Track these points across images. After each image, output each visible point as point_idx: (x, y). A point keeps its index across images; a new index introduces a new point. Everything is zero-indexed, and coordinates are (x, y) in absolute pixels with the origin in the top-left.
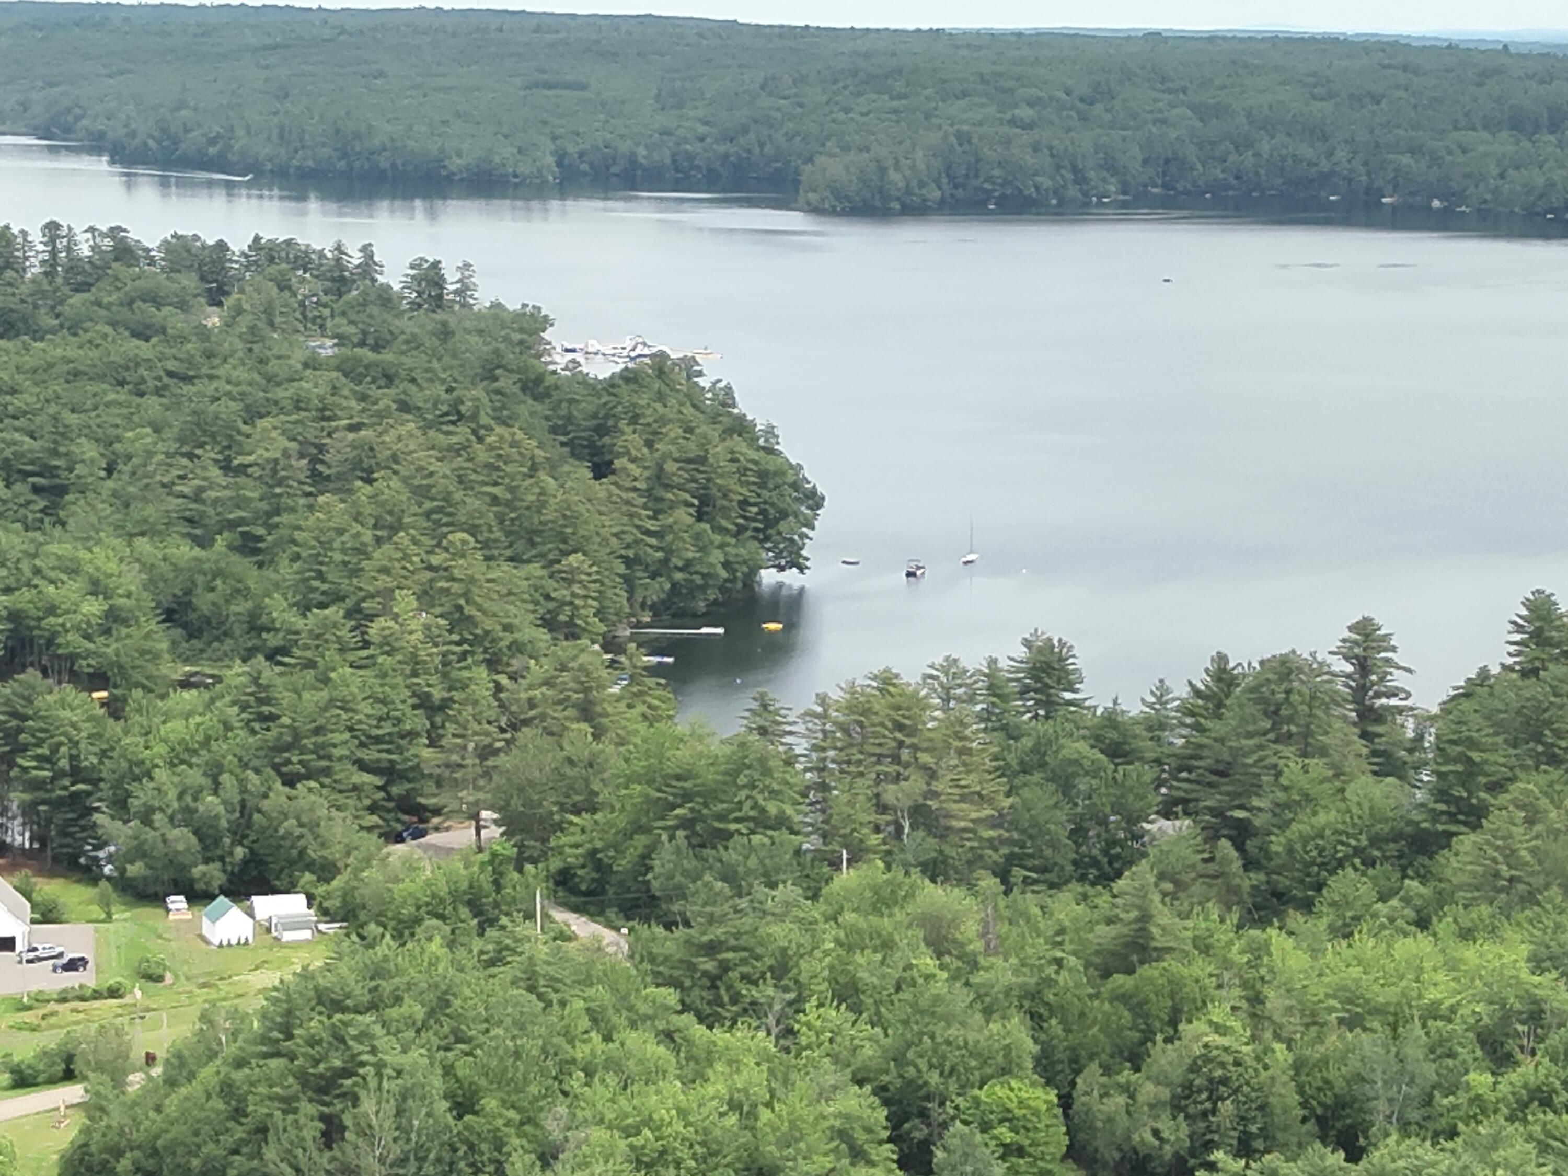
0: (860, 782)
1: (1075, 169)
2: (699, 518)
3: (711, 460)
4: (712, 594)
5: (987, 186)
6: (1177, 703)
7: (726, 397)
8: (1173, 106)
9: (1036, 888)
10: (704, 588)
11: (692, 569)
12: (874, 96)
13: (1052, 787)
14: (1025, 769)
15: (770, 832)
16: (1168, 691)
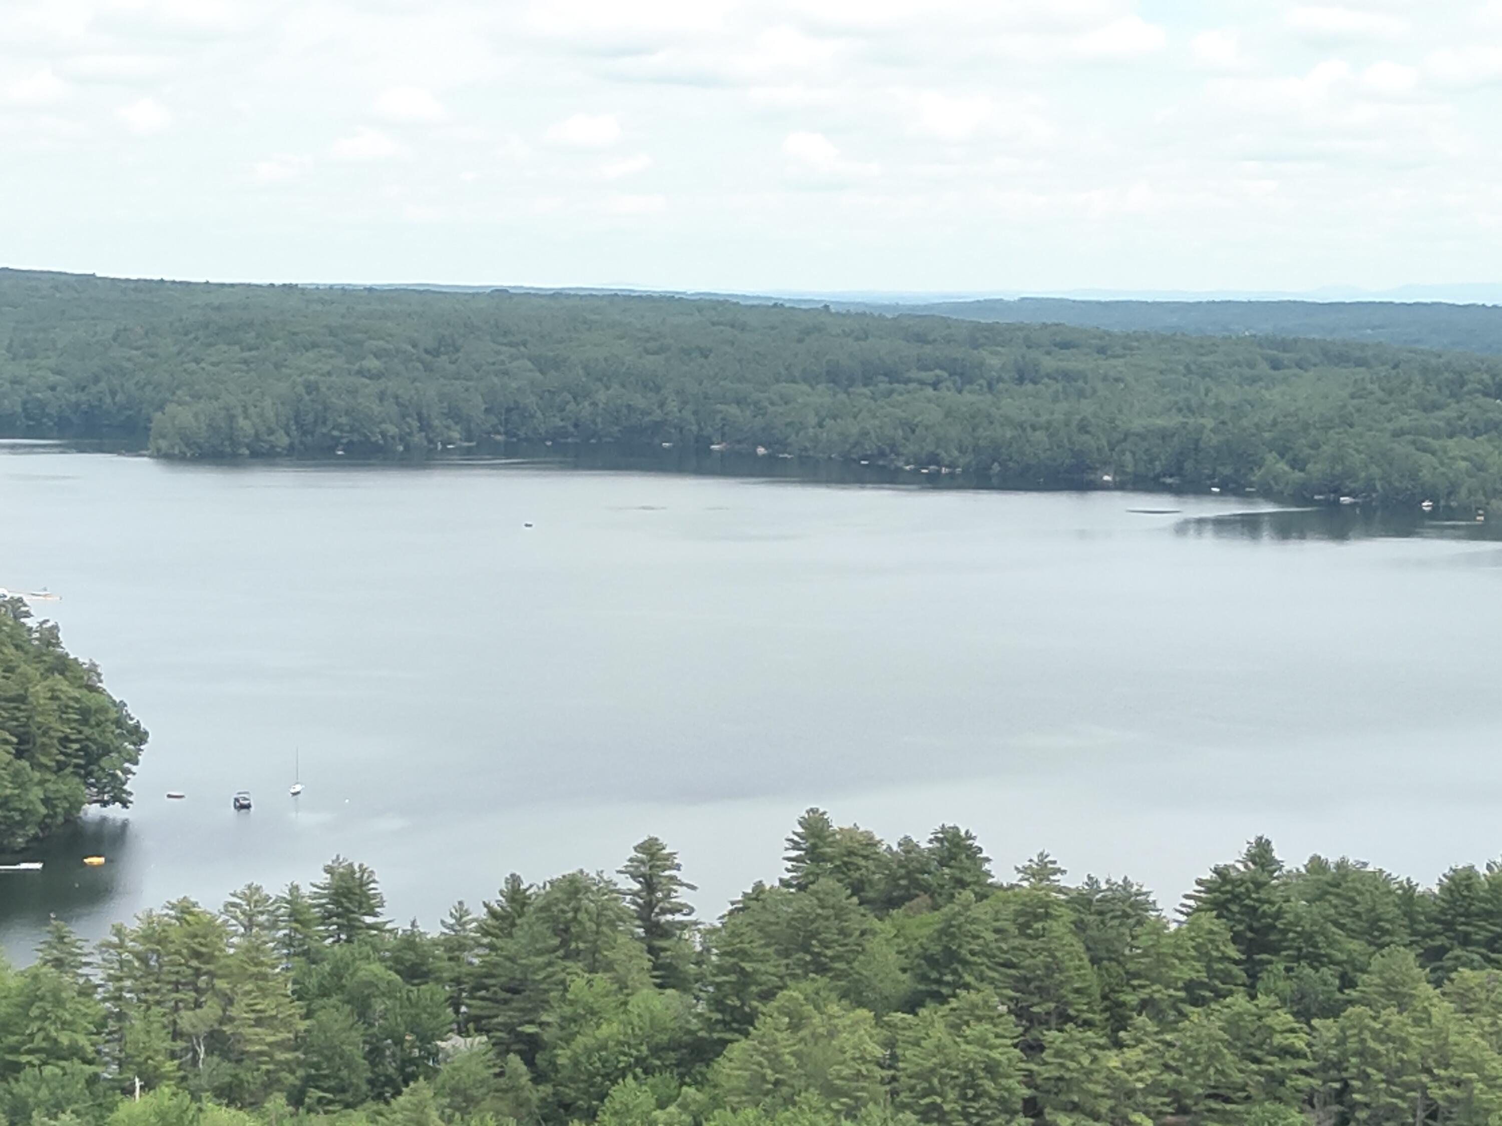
0: (156, 1009)
1: (420, 418)
2: (19, 755)
3: (31, 699)
4: (32, 831)
5: (336, 433)
6: (474, 924)
7: (50, 637)
8: (513, 358)
9: (330, 1108)
10: (22, 824)
11: (11, 805)
12: (225, 348)
13: (348, 1008)
14: (324, 993)
15: (62, 1063)
16: (467, 913)
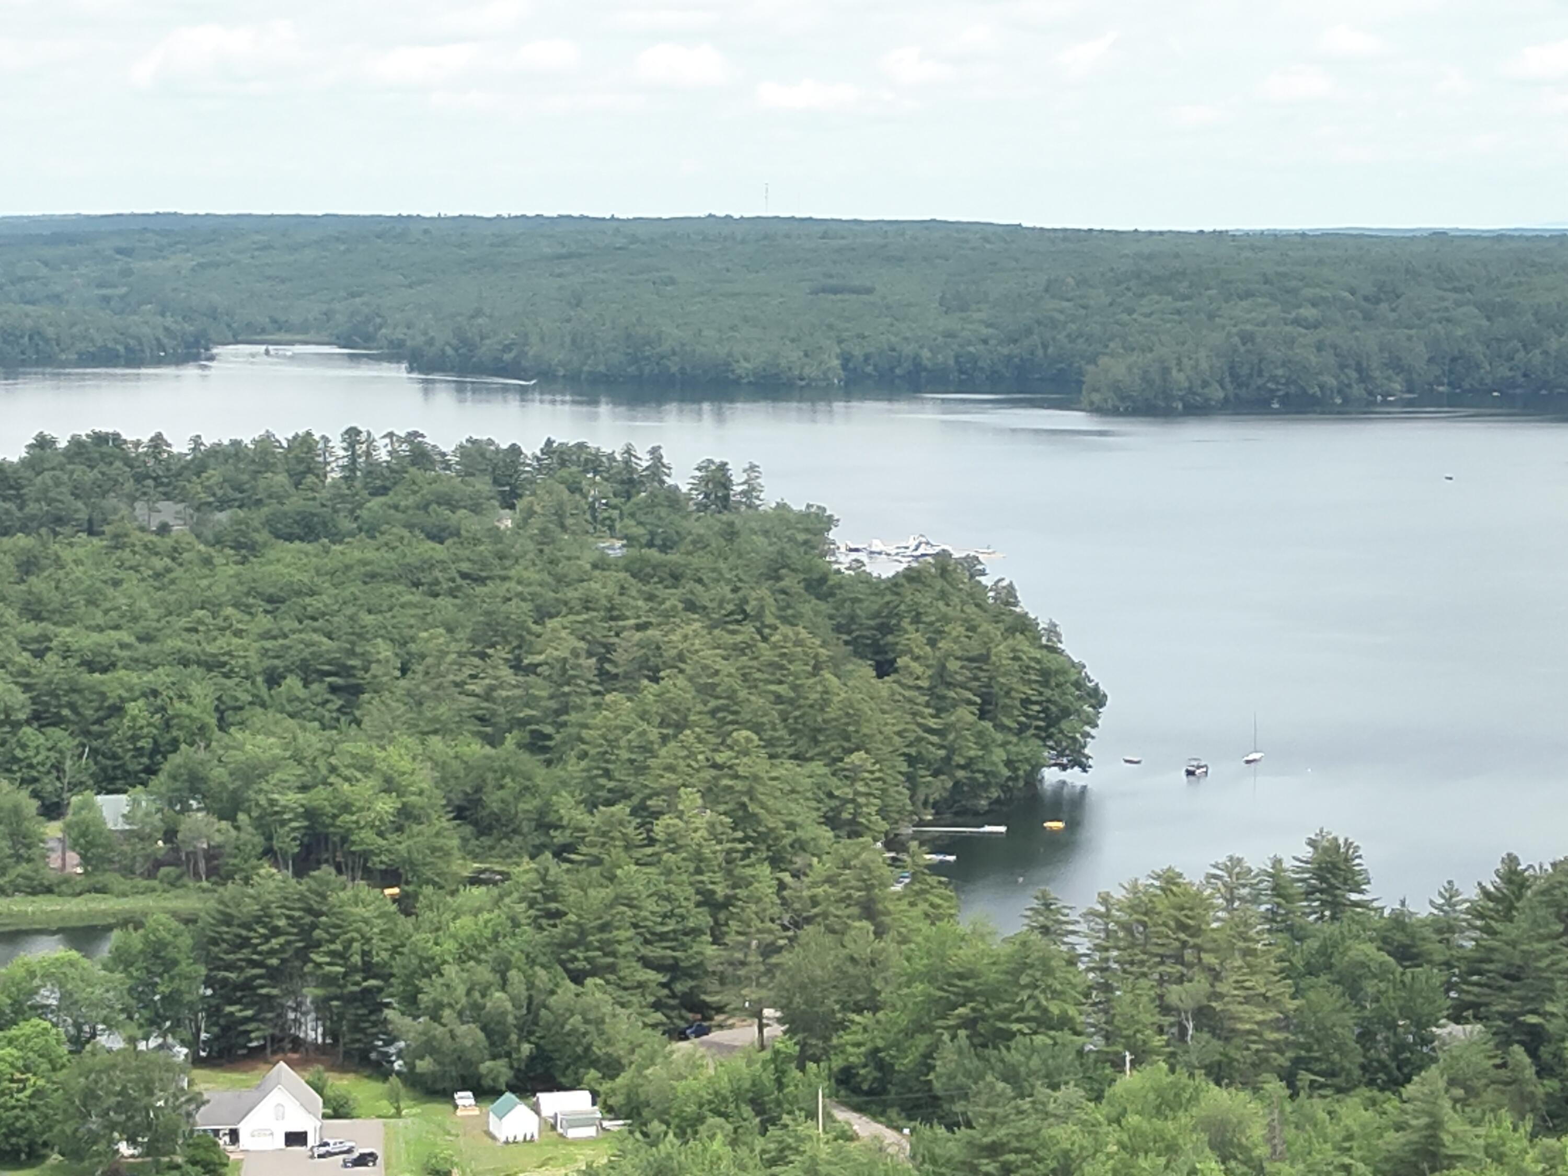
0: (1143, 982)
1: (1359, 369)
2: (982, 715)
3: (994, 658)
4: (995, 793)
5: (1271, 385)
6: (1467, 905)
7: (1008, 596)
8: (1458, 304)
9: (1322, 1092)
10: (986, 786)
11: (975, 768)
12: (1156, 297)
13: (1338, 989)
14: (1311, 970)
15: (1052, 1033)
16: (1457, 893)
